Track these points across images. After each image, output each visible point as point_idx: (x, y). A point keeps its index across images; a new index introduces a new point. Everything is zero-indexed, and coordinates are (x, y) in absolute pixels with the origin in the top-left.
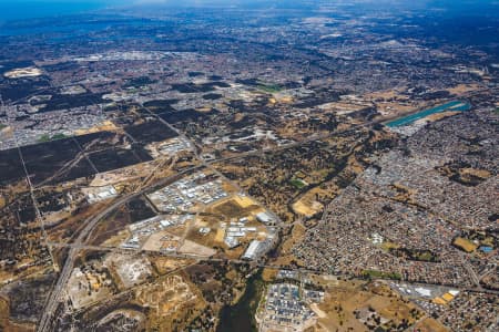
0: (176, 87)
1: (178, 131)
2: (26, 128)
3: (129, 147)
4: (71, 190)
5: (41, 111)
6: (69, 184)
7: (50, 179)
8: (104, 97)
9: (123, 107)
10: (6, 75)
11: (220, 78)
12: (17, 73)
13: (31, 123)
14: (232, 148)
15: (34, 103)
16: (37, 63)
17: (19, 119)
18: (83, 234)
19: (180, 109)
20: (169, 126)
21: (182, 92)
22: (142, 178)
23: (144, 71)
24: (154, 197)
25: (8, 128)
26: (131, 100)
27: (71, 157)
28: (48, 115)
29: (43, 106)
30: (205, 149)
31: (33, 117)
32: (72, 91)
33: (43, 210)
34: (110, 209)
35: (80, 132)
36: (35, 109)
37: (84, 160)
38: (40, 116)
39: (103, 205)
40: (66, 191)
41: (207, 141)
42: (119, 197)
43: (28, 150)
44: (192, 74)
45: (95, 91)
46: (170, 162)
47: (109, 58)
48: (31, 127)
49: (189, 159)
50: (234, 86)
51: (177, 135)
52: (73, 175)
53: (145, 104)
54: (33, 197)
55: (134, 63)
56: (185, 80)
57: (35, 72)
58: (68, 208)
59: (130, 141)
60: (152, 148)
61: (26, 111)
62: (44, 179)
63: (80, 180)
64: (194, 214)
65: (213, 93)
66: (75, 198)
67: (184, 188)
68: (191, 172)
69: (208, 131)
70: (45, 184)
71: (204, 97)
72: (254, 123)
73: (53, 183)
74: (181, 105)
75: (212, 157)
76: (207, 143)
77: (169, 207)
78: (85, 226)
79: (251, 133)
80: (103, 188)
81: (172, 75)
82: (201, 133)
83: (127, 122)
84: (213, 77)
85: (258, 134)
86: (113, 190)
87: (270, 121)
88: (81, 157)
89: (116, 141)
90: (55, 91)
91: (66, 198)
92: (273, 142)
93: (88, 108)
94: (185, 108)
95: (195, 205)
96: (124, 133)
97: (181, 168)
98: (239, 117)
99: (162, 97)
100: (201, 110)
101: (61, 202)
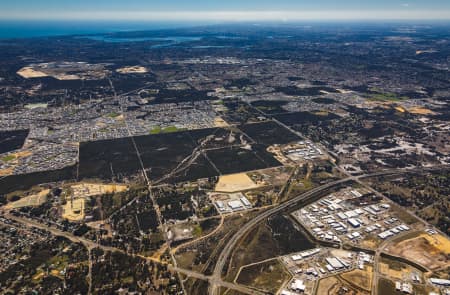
0: (279, 89)
1: (299, 134)
2: (138, 118)
3: (248, 147)
4: (195, 192)
5: (150, 103)
6: (189, 185)
7: (168, 176)
8: (209, 94)
9: (231, 105)
10: (118, 70)
11: (324, 83)
12: (126, 70)
13: (143, 114)
14: (379, 161)
15: (143, 96)
16: (142, 61)
17: (131, 109)
19: (292, 111)
20: (288, 128)
21: (288, 94)
22: (277, 188)
23: (242, 74)
24: (302, 215)
25: (122, 116)
26: (236, 99)
27: (188, 153)
28: (157, 107)
29: (152, 98)
30: (342, 159)
31: (144, 108)
32: (178, 87)
33: (167, 215)
34: (249, 226)
35: (191, 127)
36: (145, 101)
37: (201, 158)
38: (151, 108)
39: (234, 220)
40: (188, 194)
41: (341, 148)
42: (253, 213)
43: (142, 140)
44: (291, 79)
45: (199, 88)
46: (305, 169)
47: (206, 61)
48: (143, 117)
49: (329, 170)
50: (343, 92)
51: (301, 139)
52: (193, 174)
53: (252, 103)
54: (152, 197)
55: (230, 67)
56: (284, 83)
57: (142, 70)
58: (194, 218)
59: (249, 142)
60: (274, 149)
61: (137, 102)
62: (161, 175)
63: (202, 181)
64: (371, 253)
65: (322, 97)
66: (201, 205)
67: (339, 210)
68: (338, 188)
69: (336, 137)
70: (162, 182)
71: (313, 100)
72: (391, 133)
73: (172, 181)
74: (292, 107)
75: (358, 169)
76: (341, 150)
77: (329, 235)
78: (222, 248)
79: (394, 144)
80: (234, 191)
81: (272, 77)
82: (329, 139)
83: (238, 120)
84: (316, 83)
85: (404, 146)
86: (244, 199)
87: (412, 133)
88: (199, 153)
89: (232, 139)
90: (162, 86)
91: (190, 204)
92: (431, 159)
93: (196, 103)
94: (298, 110)
95: (367, 239)
96: (238, 131)
97: (323, 179)
98: (368, 125)
99: (271, 98)
100: (317, 113)
101: (184, 208)
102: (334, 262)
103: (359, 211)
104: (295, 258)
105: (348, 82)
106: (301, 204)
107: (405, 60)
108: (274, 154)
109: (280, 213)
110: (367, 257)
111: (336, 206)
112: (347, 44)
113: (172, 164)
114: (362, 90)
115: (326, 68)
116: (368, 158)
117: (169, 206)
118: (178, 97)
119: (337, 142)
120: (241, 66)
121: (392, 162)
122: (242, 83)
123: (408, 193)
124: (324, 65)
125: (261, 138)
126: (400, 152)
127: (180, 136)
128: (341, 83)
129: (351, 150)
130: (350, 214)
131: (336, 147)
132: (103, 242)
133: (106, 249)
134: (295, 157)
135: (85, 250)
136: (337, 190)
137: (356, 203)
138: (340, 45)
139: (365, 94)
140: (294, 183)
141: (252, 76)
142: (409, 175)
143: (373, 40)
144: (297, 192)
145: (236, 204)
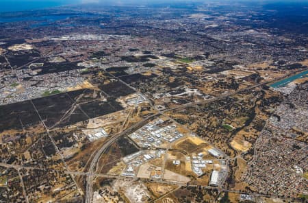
0: (124, 58)
1: (134, 88)
2: (32, 86)
3: (105, 100)
4: (75, 131)
5: (39, 74)
6: (72, 127)
7: (58, 123)
8: (79, 64)
9: (94, 72)
10: (10, 48)
11: (149, 52)
12: (16, 48)
13: (35, 82)
14: (175, 101)
15: (33, 69)
16: (28, 41)
17: (26, 79)
18: (92, 165)
19: (131, 74)
20: (128, 85)
21: (129, 61)
22: (121, 123)
23: (99, 48)
24: (134, 136)
25: (20, 86)
26: (97, 67)
27: (68, 107)
28: (44, 77)
29: (40, 70)
30: (156, 102)
31: (35, 78)
32: (56, 60)
33: (60, 146)
34: (106, 145)
35: (70, 89)
36: (35, 72)
37: (77, 109)
38: (40, 78)
39: (100, 143)
40: (71, 132)
41: (156, 96)
42: (109, 137)
43: (38, 102)
44: (131, 50)
45: (71, 60)
46: (136, 111)
47: (74, 38)
48: (35, 85)
49: (149, 109)
50: (161, 58)
51: (134, 92)
52: (73, 120)
53: (107, 70)
54: (50, 136)
55: (92, 42)
56: (128, 54)
57: (28, 47)
58: (77, 145)
59: (105, 96)
60: (120, 100)
61: (29, 74)
62: (54, 123)
63: (79, 124)
64: (165, 149)
65: (149, 62)
66: (80, 137)
67: (152, 130)
68: (152, 119)
69: (154, 89)
70: (55, 127)
71: (144, 65)
72: (183, 83)
73: (61, 126)
74: (131, 71)
75: (164, 107)
76: (156, 97)
77: (146, 144)
78: (92, 158)
79: (184, 91)
80: (97, 130)
81: (118, 50)
82: (150, 90)
83: (99, 82)
84: (146, 52)
85: (188, 91)
86: (103, 131)
87: (193, 83)
88: (75, 107)
89: (95, 95)
90: (45, 60)
91: (73, 137)
92: (200, 97)
93: (70, 72)
94: (134, 73)
95: (163, 143)
96: (98, 90)
97: (145, 115)
98: (172, 79)
99: (117, 65)
100: (145, 74)
101: (71, 140)
102: (147, 157)
103: (161, 130)
104: (129, 157)
105: (165, 51)
106: (134, 130)
107: (198, 33)
108: (120, 103)
109: (123, 136)
110: (162, 152)
111: (151, 129)
112: (167, 21)
113: (58, 116)
114: (171, 56)
115: (152, 41)
116: (169, 100)
117: (61, 141)
118: (58, 68)
119: (154, 92)
120: (98, 41)
121: (182, 101)
122: (100, 54)
123: (186, 117)
124: (152, 38)
125: (113, 93)
126: (186, 95)
127: (62, 97)
128: (159, 52)
129: (161, 96)
130: (157, 132)
131: (154, 95)
132: (25, 165)
133: (28, 169)
134: (131, 103)
135: (16, 171)
136: (152, 120)
137: (160, 126)
138: (162, 21)
139: (172, 59)
140: (131, 120)
141: (106, 49)
142: (188, 108)
143: (182, 17)
144: (131, 124)
145: (99, 135)
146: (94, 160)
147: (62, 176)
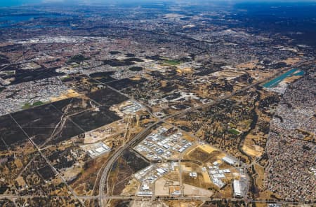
0: (106, 62)
1: (126, 95)
2: (7, 97)
3: (97, 109)
4: (72, 147)
5: (12, 83)
6: (67, 143)
7: (49, 139)
8: (58, 71)
9: (76, 78)
11: (133, 55)
13: (10, 94)
14: (173, 107)
15: (4, 77)
18: (102, 186)
19: (119, 79)
20: (119, 91)
21: (113, 65)
22: (122, 134)
23: (76, 51)
24: (140, 148)
26: (79, 73)
27: (57, 121)
28: (20, 86)
29: (12, 79)
30: (154, 109)
31: (8, 88)
32: (30, 67)
33: (59, 166)
34: (111, 162)
35: (54, 99)
36: (7, 82)
37: (68, 122)
38: (14, 88)
39: (104, 159)
40: (68, 149)
41: (152, 102)
42: (112, 151)
44: (112, 53)
45: (48, 66)
46: (135, 120)
47: (45, 41)
48: (11, 96)
49: (148, 117)
50: (146, 61)
51: (127, 99)
52: (66, 135)
53: (91, 75)
54: (43, 156)
55: (65, 45)
56: (109, 57)
58: (77, 164)
59: (97, 105)
60: (114, 108)
62: (44, 140)
63: (74, 139)
64: (177, 161)
65: (135, 66)
66: (79, 154)
67: (158, 141)
68: (155, 127)
69: (148, 95)
70: (47, 144)
71: (130, 69)
72: (176, 87)
73: (53, 142)
74: (118, 76)
75: (163, 114)
76: (153, 103)
77: (155, 157)
78: (100, 178)
79: (179, 95)
80: (96, 144)
81: (98, 53)
82: (144, 96)
83: (85, 90)
84: (128, 55)
85: (184, 95)
86: (104, 145)
87: (187, 86)
88: (65, 119)
89: (85, 105)
90: (16, 67)
91: (71, 155)
92: (198, 101)
93: (50, 79)
94: (122, 78)
95: (173, 154)
96: (87, 98)
97: (147, 124)
98: (164, 83)
99: (101, 70)
100: (134, 79)
101: (69, 158)
102: (161, 171)
103: (168, 139)
104: (141, 173)
105: (148, 53)
106: (138, 142)
107: (177, 33)
108: (115, 112)
109: (127, 150)
110: (175, 164)
111: (156, 139)
112: (142, 21)
113: (48, 131)
114: (156, 58)
115: (132, 43)
116: (167, 106)
117: (58, 160)
118: (34, 75)
119: (149, 98)
120: (74, 44)
121: (181, 107)
122: (79, 59)
123: (189, 124)
124: (131, 40)
125: (105, 101)
126: (183, 99)
127: (47, 108)
128: (143, 54)
129: (157, 102)
130: (164, 142)
131: (149, 101)
132: (21, 194)
133: (25, 197)
134: (128, 111)
135: (10, 202)
136: (155, 129)
137: (165, 135)
138: (137, 21)
140: (132, 130)
141: (84, 53)
142: (189, 113)
143: (157, 17)
144: (133, 135)
145: (100, 150)
146: (103, 180)
147: (70, 203)
